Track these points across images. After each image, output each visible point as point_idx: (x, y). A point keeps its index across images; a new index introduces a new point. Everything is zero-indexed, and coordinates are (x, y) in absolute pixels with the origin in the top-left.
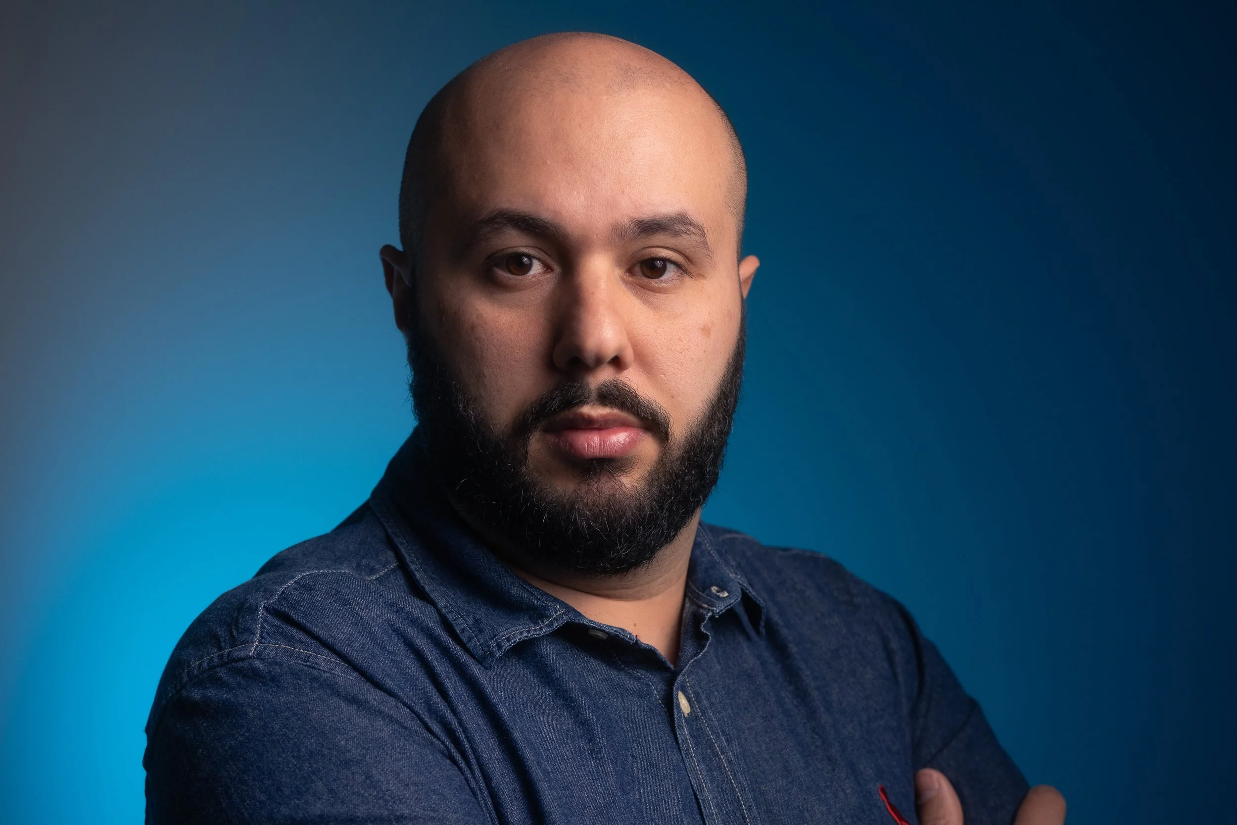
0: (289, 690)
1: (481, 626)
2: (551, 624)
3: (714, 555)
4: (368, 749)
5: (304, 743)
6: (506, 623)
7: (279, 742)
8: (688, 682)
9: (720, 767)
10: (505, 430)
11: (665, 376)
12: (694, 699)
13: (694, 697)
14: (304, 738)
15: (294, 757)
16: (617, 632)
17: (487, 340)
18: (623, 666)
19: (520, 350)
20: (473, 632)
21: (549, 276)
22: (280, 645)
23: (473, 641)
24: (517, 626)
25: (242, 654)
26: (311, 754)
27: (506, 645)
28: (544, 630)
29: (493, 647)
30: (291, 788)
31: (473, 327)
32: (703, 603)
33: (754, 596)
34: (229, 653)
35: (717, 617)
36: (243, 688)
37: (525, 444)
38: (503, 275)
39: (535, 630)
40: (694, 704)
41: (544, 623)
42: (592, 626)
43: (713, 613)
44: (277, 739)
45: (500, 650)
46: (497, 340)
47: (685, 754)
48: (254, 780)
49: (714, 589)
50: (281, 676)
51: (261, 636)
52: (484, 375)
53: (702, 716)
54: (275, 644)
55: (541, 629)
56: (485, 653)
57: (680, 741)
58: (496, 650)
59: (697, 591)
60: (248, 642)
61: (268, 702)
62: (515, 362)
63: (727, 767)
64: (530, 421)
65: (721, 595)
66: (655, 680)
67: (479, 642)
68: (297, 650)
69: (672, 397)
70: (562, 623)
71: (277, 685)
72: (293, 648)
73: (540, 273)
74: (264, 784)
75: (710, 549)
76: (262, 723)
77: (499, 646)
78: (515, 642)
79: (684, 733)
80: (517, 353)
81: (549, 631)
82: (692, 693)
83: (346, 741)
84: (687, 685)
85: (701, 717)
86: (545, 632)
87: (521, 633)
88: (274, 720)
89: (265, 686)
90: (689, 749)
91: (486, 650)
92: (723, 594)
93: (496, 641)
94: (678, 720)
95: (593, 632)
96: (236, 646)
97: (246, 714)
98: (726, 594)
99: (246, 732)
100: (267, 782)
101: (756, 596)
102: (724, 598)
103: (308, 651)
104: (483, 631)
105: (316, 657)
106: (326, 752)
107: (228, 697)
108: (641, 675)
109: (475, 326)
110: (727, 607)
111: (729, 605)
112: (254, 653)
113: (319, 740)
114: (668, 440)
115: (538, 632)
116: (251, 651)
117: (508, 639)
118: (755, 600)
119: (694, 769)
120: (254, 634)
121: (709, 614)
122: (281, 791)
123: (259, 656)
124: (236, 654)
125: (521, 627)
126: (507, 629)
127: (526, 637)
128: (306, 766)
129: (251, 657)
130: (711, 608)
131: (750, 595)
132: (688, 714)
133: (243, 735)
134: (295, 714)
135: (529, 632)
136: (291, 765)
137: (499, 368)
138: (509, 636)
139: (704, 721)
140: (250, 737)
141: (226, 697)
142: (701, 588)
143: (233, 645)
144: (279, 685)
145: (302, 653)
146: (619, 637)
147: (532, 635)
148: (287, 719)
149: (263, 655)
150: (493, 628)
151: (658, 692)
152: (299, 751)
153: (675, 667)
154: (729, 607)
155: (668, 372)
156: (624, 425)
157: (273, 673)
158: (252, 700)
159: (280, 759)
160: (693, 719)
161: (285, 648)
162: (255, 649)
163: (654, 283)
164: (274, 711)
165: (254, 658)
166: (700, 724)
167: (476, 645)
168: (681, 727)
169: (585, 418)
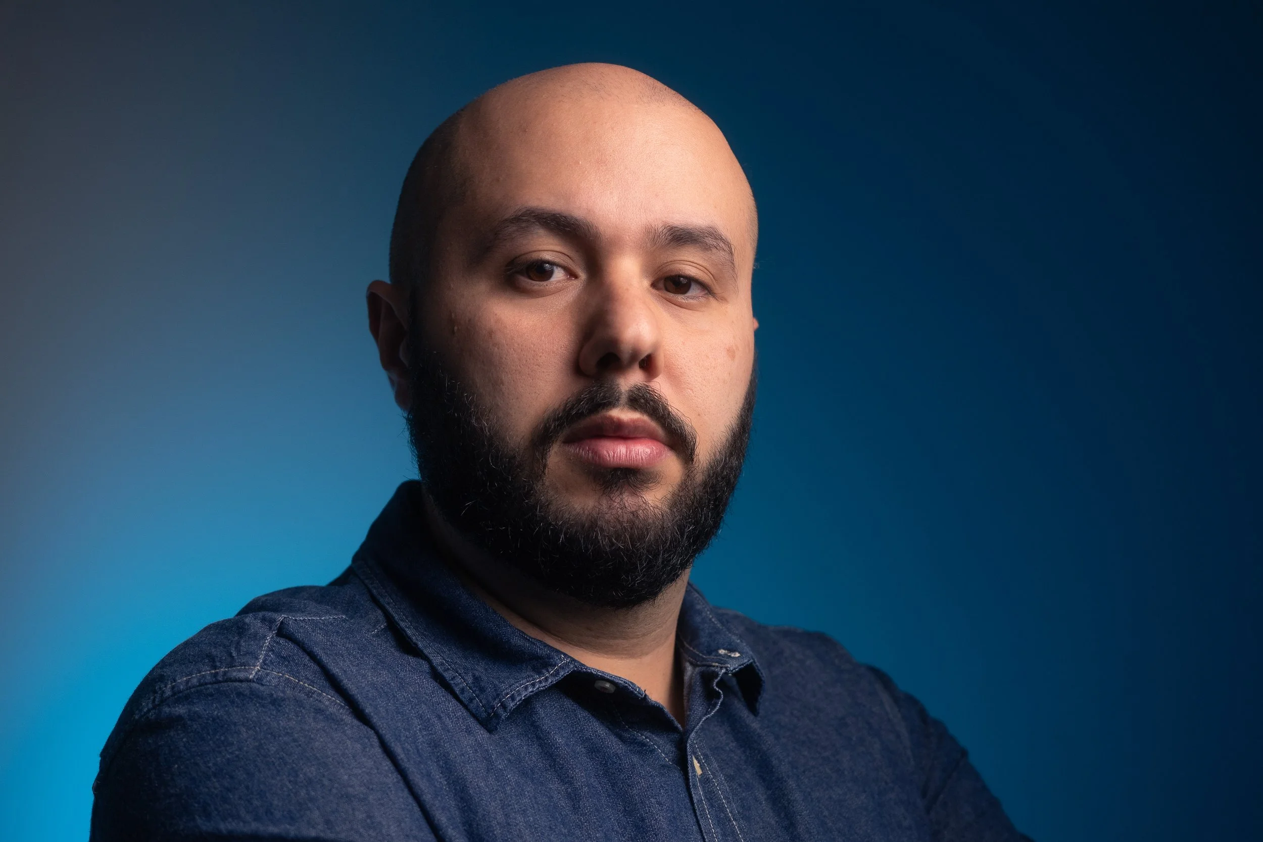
0: (290, 716)
1: (482, 684)
2: (557, 673)
3: (716, 622)
4: (372, 789)
5: (302, 770)
6: (508, 678)
7: (274, 764)
8: (696, 743)
9: (733, 832)
10: (522, 442)
11: (693, 392)
12: (703, 761)
13: (704, 759)
14: (303, 764)
15: (290, 781)
16: (626, 683)
17: (507, 345)
18: (627, 727)
19: (543, 353)
20: (474, 692)
21: (575, 282)
22: (283, 675)
23: (475, 702)
24: (520, 681)
25: (242, 675)
26: (310, 781)
27: (511, 705)
28: (550, 681)
29: (497, 708)
30: (283, 812)
31: (491, 333)
32: (713, 662)
33: (757, 666)
34: (225, 673)
35: (730, 675)
36: (237, 707)
37: (544, 456)
38: (525, 281)
39: (540, 682)
40: (705, 765)
41: (549, 672)
42: (601, 676)
43: (727, 670)
44: (273, 761)
45: (505, 711)
46: (518, 344)
47: (701, 814)
48: (240, 798)
49: (722, 652)
50: (283, 701)
51: (264, 661)
52: (502, 383)
53: (714, 778)
54: (278, 673)
55: (546, 679)
56: (489, 714)
57: (695, 801)
58: (501, 711)
59: (701, 655)
60: (249, 665)
61: (265, 724)
62: (537, 366)
63: (740, 834)
64: (552, 427)
65: (733, 655)
66: (661, 742)
67: (481, 702)
68: (302, 683)
69: (699, 415)
70: (568, 672)
71: (277, 709)
72: (297, 681)
73: (564, 280)
74: (252, 804)
75: (711, 616)
76: (257, 744)
77: (504, 706)
78: (521, 700)
79: (699, 793)
80: (540, 356)
81: (556, 680)
82: (701, 755)
83: (349, 776)
84: (695, 746)
85: (712, 779)
86: (551, 682)
87: (526, 688)
88: (271, 743)
89: (264, 707)
90: (704, 810)
91: (490, 711)
92: (734, 655)
93: (500, 701)
94: (692, 779)
95: (599, 684)
96: (235, 666)
97: (238, 733)
98: (737, 655)
99: (237, 750)
100: (256, 803)
101: (760, 668)
102: (737, 657)
103: (314, 687)
104: (485, 691)
105: (320, 695)
106: (326, 782)
107: (219, 714)
108: (646, 738)
109: (493, 331)
110: (740, 666)
111: (743, 665)
112: (254, 676)
113: (319, 769)
114: (693, 460)
115: (544, 684)
116: (252, 674)
117: (513, 698)
118: (758, 671)
119: (710, 832)
120: (257, 659)
121: (723, 671)
122: (272, 814)
123: (259, 680)
124: (234, 674)
125: (525, 681)
126: (510, 686)
127: (532, 692)
128: (303, 793)
129: (251, 680)
130: (723, 665)
131: (755, 665)
132: (700, 775)
133: (232, 753)
134: (295, 740)
135: (533, 685)
136: (285, 789)
137: (520, 372)
138: (513, 694)
139: (716, 785)
140: (241, 756)
141: (217, 714)
142: (705, 652)
143: (231, 665)
144: (280, 709)
145: (306, 687)
146: (629, 689)
147: (538, 688)
148: (286, 743)
149: (264, 681)
150: (495, 686)
151: (666, 754)
152: (297, 776)
153: (683, 726)
154: (742, 666)
155: (695, 387)
156: (652, 436)
157: (275, 696)
158: (247, 720)
159: (274, 781)
160: (705, 780)
161: (289, 679)
162: (256, 673)
163: (680, 298)
164: (271, 734)
165: (254, 682)
166: (712, 787)
167: (478, 706)
168: (695, 786)
169: (614, 422)
